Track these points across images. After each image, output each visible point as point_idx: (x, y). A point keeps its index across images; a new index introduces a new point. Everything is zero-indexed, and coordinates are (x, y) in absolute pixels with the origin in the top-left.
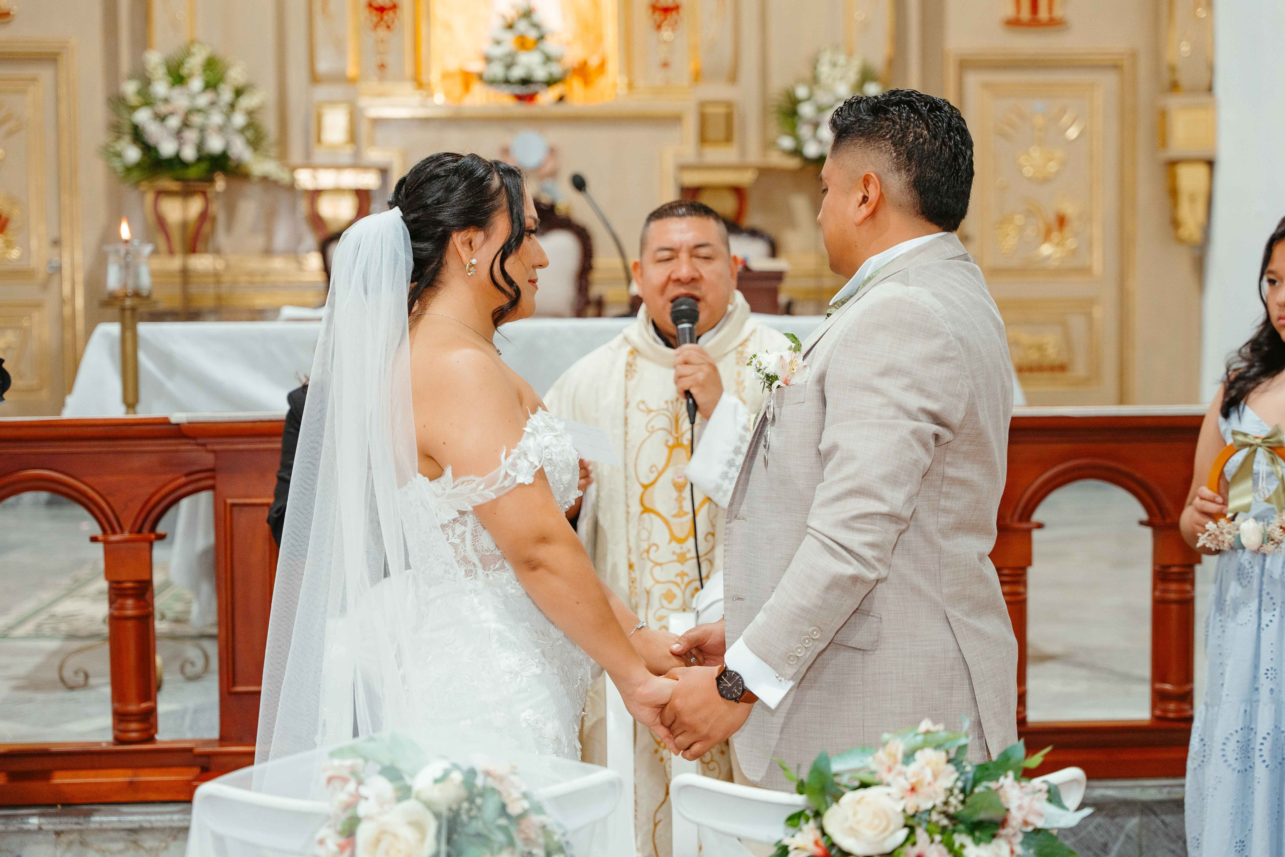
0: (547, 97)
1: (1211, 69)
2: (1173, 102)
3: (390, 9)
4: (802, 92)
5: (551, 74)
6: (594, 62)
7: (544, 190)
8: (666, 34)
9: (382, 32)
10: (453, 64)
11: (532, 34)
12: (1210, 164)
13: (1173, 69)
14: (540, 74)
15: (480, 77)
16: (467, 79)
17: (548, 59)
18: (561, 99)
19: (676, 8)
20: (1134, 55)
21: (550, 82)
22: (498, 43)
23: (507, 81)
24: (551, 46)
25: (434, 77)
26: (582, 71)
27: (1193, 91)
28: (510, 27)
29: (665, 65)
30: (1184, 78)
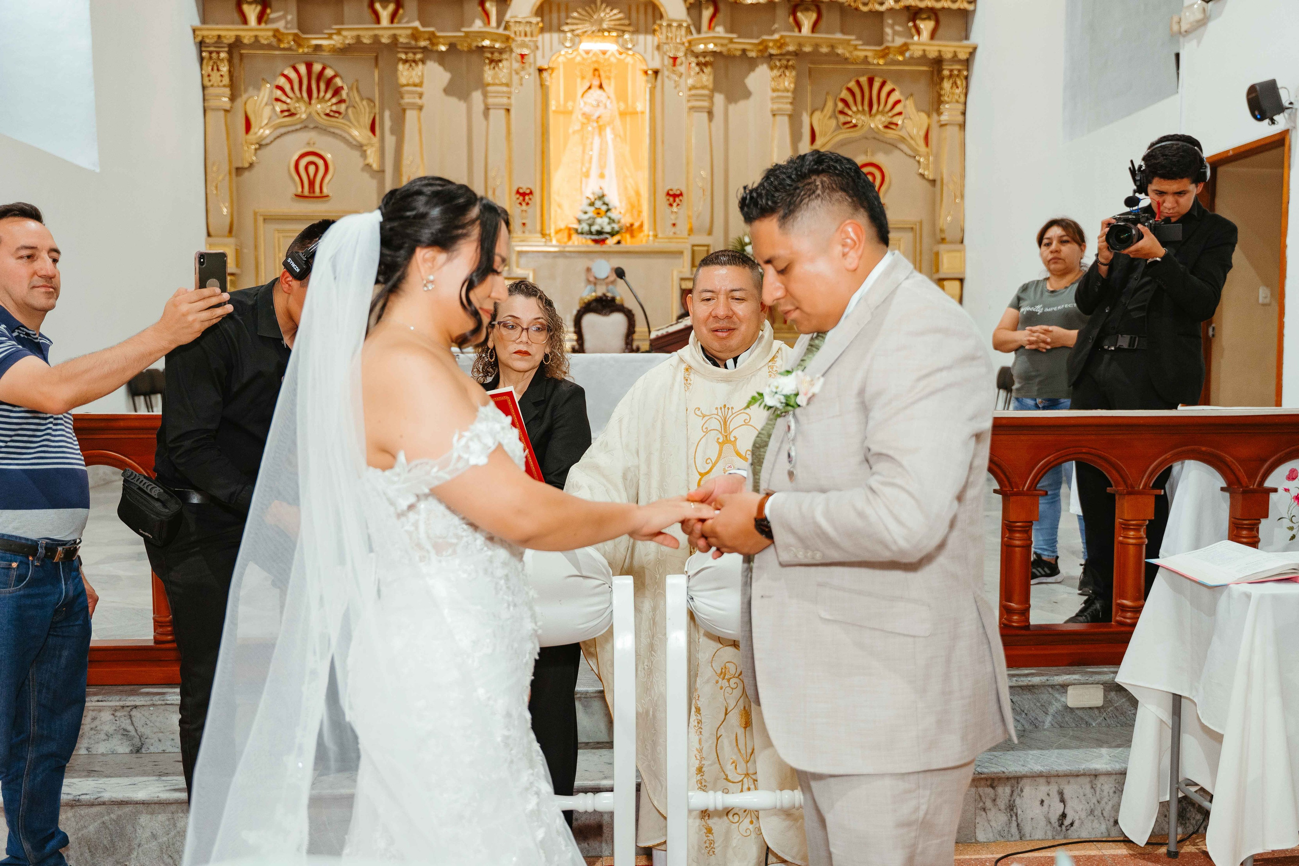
0: (611, 241)
1: (963, 230)
2: (942, 247)
3: (528, 194)
4: (747, 240)
5: (613, 228)
6: (636, 225)
7: (608, 291)
8: (675, 209)
9: (524, 207)
10: (562, 225)
11: (604, 208)
12: (961, 280)
13: (942, 231)
14: (608, 229)
15: (576, 231)
16: (571, 232)
17: (612, 221)
18: (619, 242)
19: (681, 194)
20: (921, 223)
21: (612, 234)
22: (586, 213)
23: (591, 233)
24: (614, 214)
25: (552, 231)
26: (630, 229)
27: (952, 242)
28: (592, 204)
29: (674, 225)
30: (948, 236)
